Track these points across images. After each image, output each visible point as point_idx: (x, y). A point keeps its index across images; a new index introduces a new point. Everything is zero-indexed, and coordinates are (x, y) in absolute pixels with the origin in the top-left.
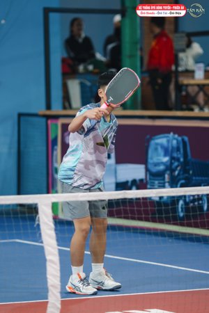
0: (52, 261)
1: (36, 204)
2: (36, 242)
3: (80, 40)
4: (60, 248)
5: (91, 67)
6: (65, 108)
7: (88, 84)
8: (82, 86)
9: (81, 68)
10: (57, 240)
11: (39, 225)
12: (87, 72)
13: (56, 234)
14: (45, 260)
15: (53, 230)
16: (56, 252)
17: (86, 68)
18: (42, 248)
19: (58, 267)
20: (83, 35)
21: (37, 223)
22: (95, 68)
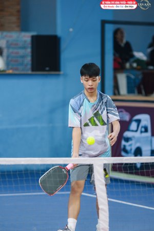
0: (103, 210)
1: (92, 165)
2: (92, 194)
3: (122, 45)
4: (109, 199)
5: (135, 65)
6: (115, 94)
7: (133, 77)
8: (128, 78)
9: (128, 65)
10: (107, 193)
11: (93, 181)
12: (132, 68)
13: (107, 188)
14: (98, 209)
15: (105, 185)
16: (106, 203)
17: (131, 66)
18: (96, 199)
19: (107, 214)
20: (124, 41)
21: (92, 179)
22: (138, 65)
